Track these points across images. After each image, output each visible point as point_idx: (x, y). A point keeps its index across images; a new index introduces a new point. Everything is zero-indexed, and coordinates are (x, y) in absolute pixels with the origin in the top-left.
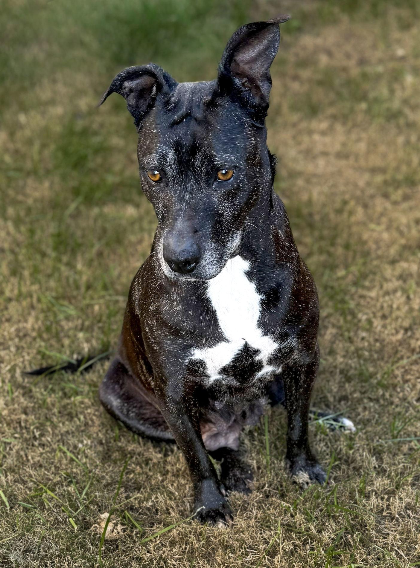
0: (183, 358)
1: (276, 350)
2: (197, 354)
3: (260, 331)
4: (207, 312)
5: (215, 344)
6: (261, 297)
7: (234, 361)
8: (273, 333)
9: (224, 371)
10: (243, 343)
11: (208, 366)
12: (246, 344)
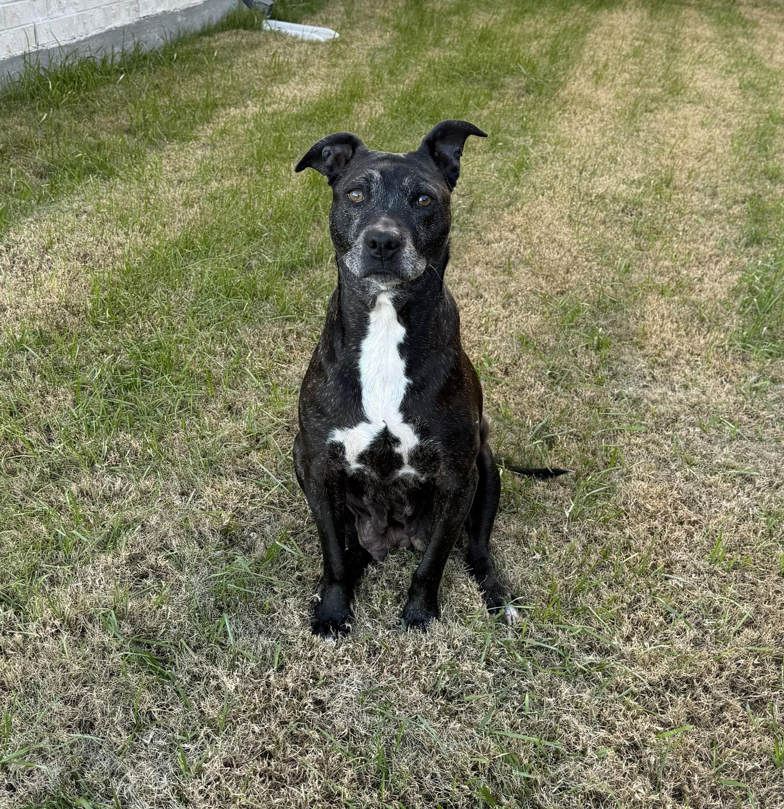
0: (325, 438)
1: (417, 446)
2: (338, 436)
3: (400, 417)
4: (354, 388)
5: (355, 425)
6: (407, 380)
7: (372, 445)
8: (414, 422)
9: (361, 458)
10: (383, 425)
11: (347, 450)
12: (386, 428)
